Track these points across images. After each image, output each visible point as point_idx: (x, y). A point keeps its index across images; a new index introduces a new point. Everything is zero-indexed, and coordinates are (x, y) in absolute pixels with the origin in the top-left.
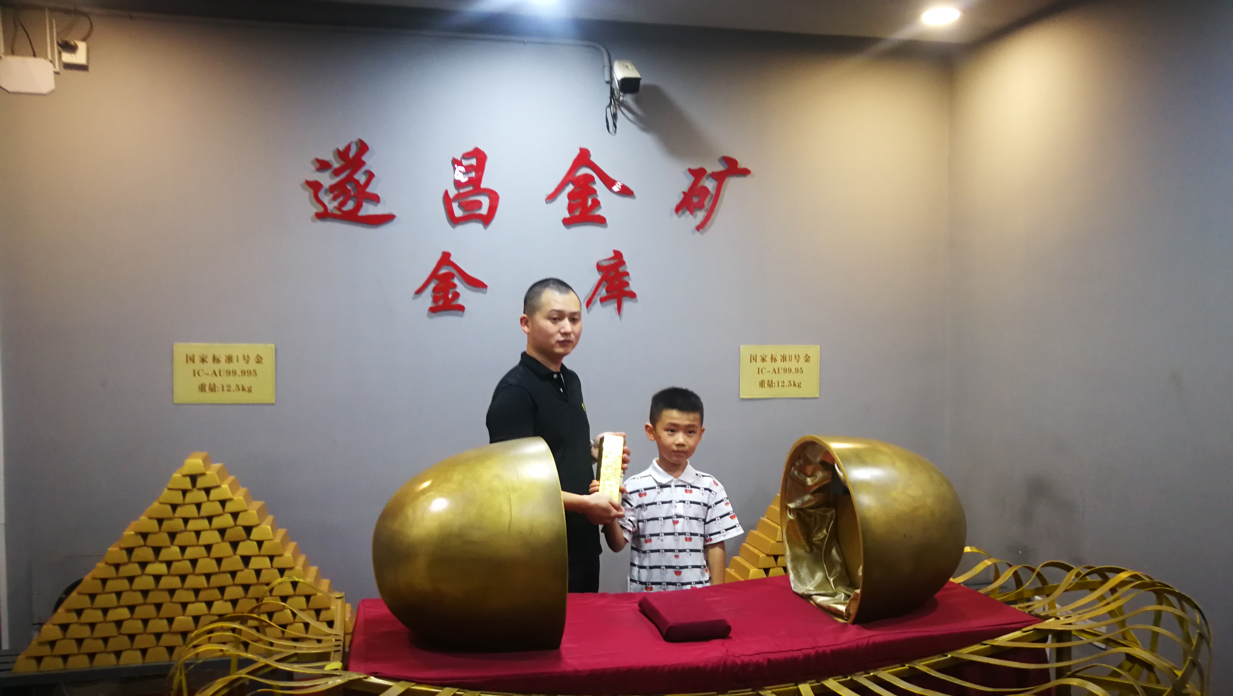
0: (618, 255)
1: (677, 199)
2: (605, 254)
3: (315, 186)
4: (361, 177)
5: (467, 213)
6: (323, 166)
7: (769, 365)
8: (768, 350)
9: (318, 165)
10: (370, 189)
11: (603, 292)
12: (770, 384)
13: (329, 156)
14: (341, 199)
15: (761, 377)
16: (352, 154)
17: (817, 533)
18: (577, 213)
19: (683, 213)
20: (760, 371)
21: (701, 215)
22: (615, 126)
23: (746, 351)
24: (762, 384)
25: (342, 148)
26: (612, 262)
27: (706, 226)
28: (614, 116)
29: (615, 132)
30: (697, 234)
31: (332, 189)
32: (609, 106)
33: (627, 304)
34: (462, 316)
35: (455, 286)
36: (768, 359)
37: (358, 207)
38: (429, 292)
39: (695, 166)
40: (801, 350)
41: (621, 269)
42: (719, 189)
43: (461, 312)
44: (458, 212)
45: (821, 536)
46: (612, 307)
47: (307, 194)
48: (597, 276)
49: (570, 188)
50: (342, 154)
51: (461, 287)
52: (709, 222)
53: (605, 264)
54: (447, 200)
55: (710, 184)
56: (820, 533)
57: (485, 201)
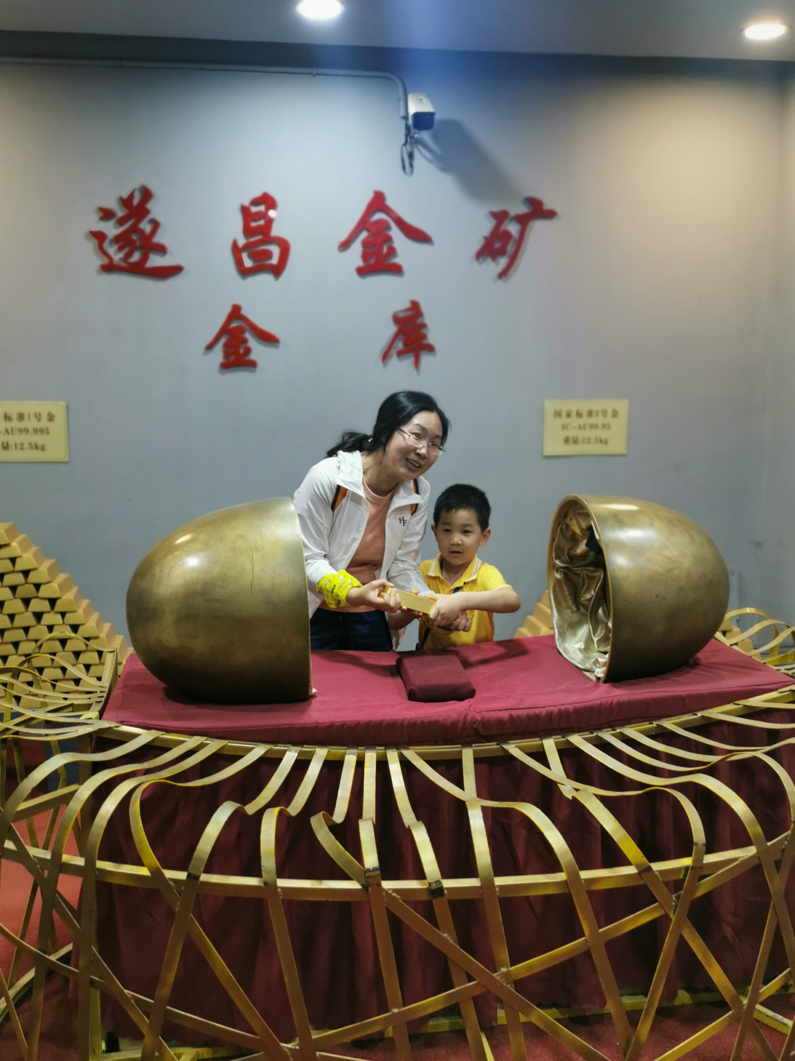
0: (415, 306)
1: (477, 244)
2: (402, 304)
3: (99, 237)
4: (146, 226)
5: (257, 264)
6: (106, 214)
7: (574, 421)
8: (574, 405)
9: (101, 214)
10: (157, 239)
11: (400, 345)
12: (576, 441)
13: (112, 204)
14: (126, 251)
15: (566, 433)
16: (136, 202)
17: (585, 593)
18: (372, 261)
19: (485, 260)
20: (565, 427)
21: (503, 262)
22: (411, 166)
23: (550, 406)
24: (567, 440)
25: (125, 195)
26: (409, 313)
27: (510, 273)
28: (411, 156)
29: (412, 172)
30: (500, 283)
31: (117, 239)
32: (405, 144)
33: (425, 358)
34: (254, 371)
35: (246, 341)
36: (574, 414)
37: (145, 258)
38: (219, 347)
39: (497, 208)
40: (609, 405)
41: (419, 321)
42: (522, 233)
43: (252, 368)
44: (248, 263)
45: (588, 596)
46: (409, 361)
47: (91, 246)
48: (392, 329)
49: (364, 234)
50: (126, 202)
51: (252, 342)
52: (512, 270)
53: (402, 315)
54: (236, 250)
55: (513, 228)
56: (588, 594)
57: (275, 250)
